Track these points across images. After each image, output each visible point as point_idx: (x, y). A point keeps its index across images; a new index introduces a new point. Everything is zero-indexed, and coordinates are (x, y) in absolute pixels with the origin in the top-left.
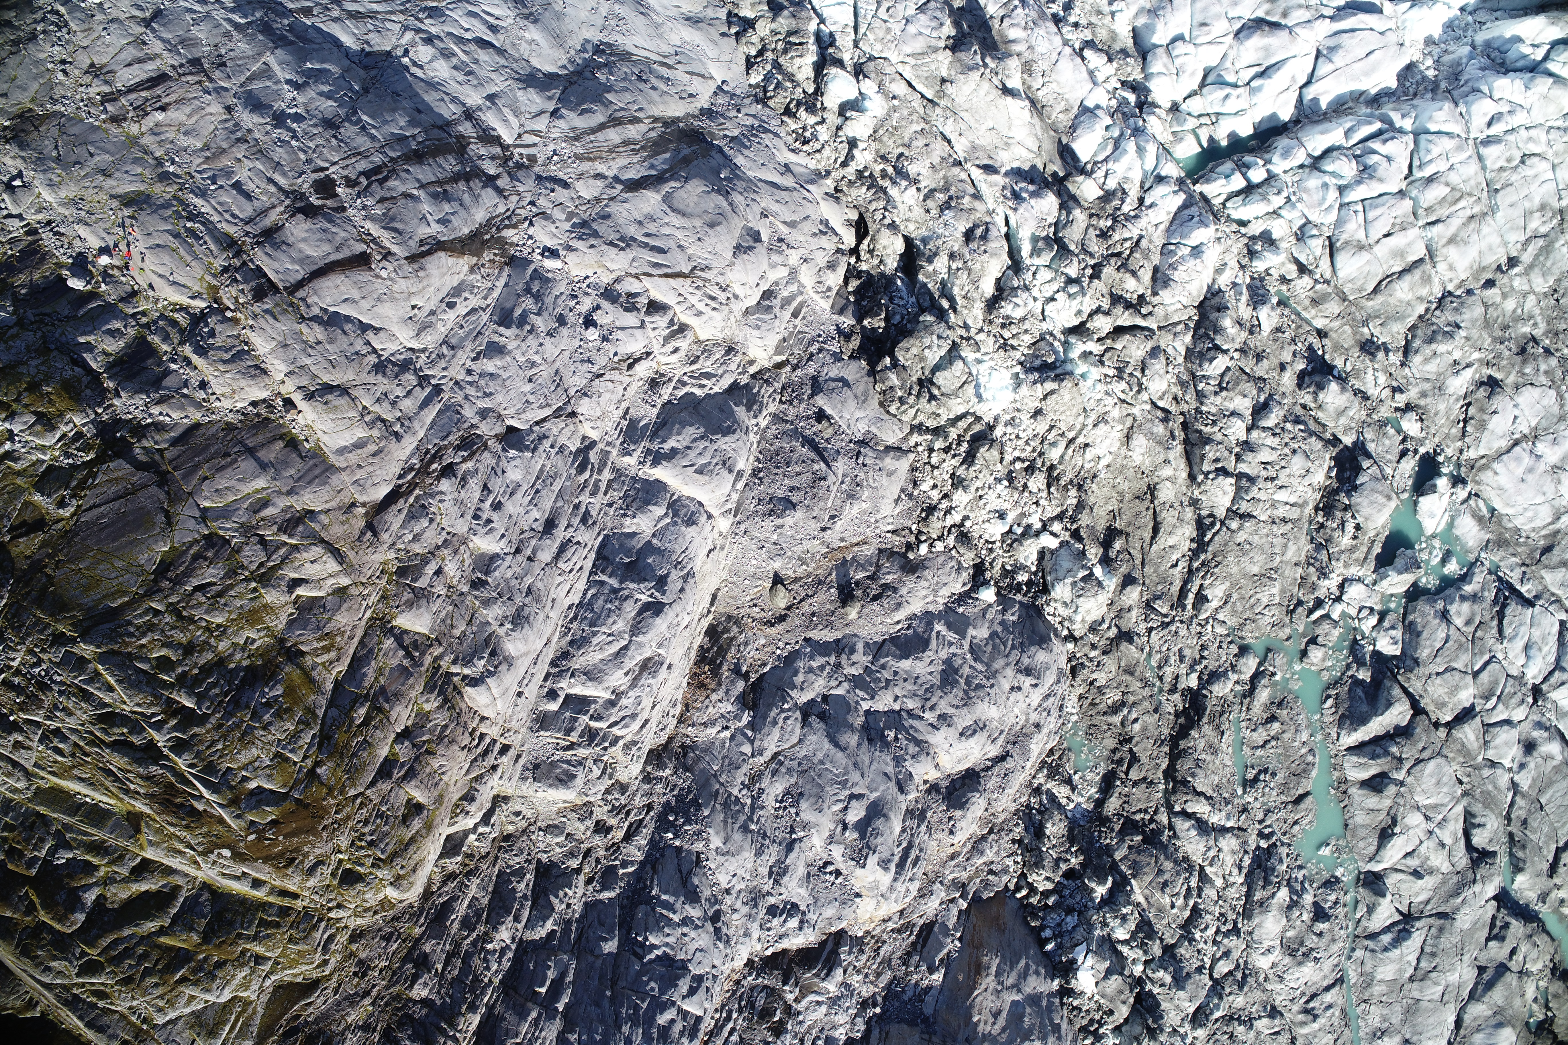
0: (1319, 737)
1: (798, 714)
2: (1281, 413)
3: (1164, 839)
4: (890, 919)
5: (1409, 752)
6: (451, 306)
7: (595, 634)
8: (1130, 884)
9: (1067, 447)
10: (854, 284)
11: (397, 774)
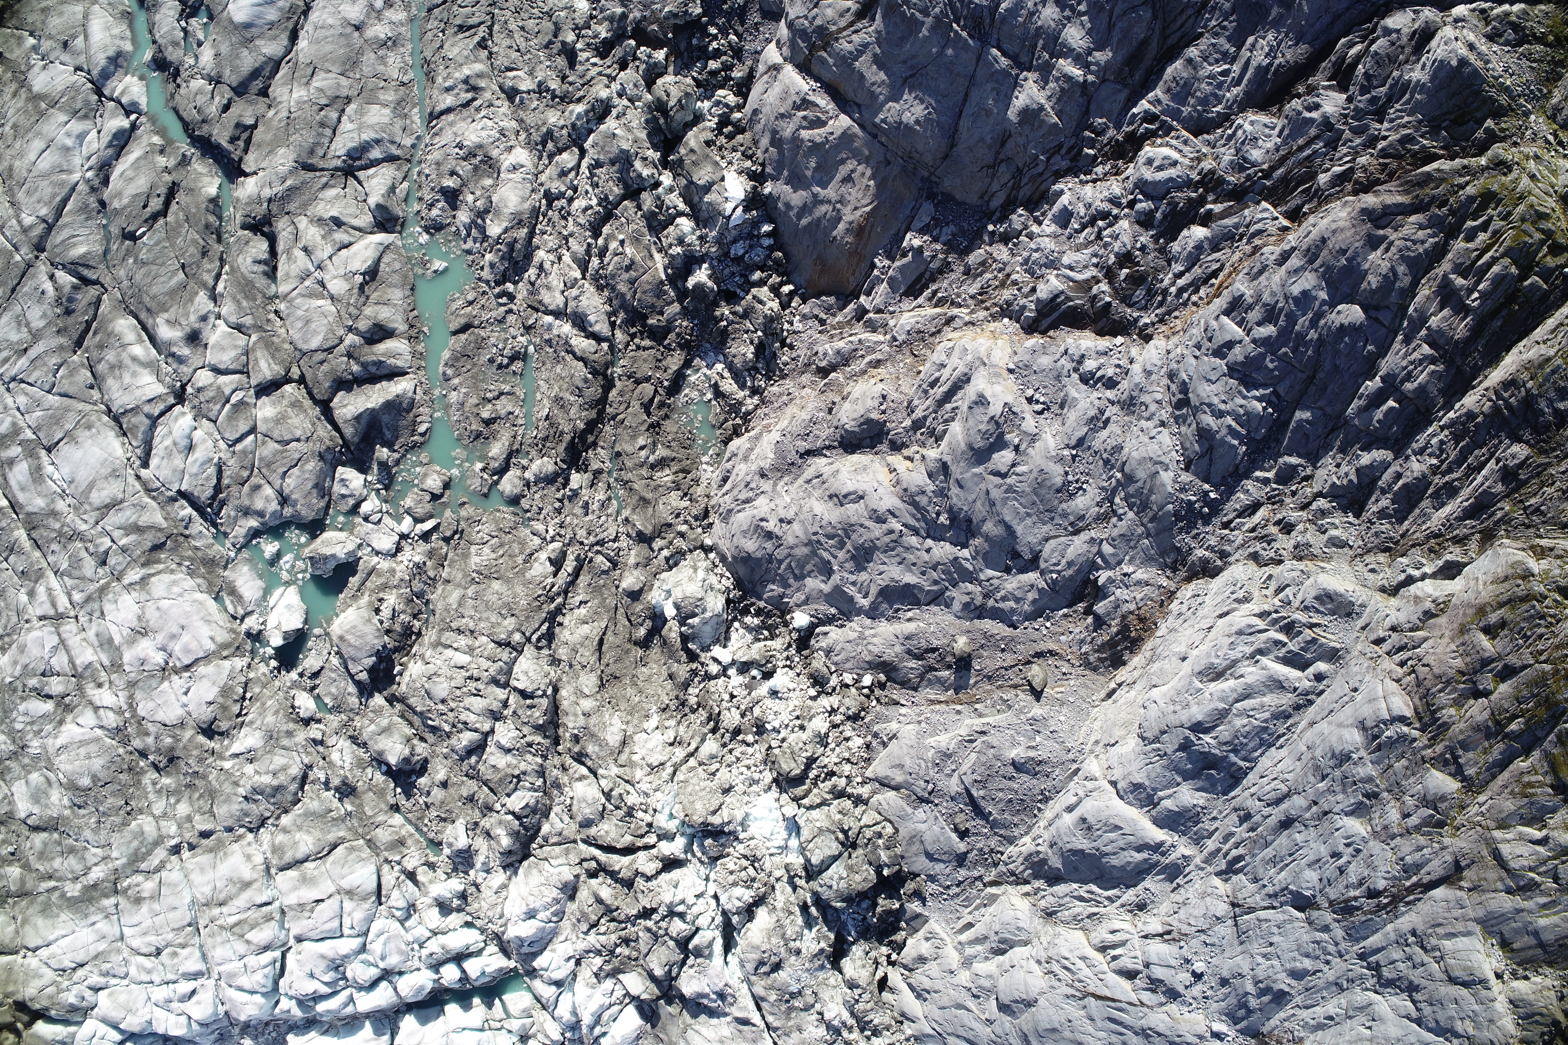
0: (437, 392)
1: (1043, 565)
2: (454, 741)
3: (622, 315)
4: (966, 324)
5: (340, 363)
6: (1331, 1018)
7: (1266, 721)
8: (667, 275)
9: (697, 749)
10: (899, 937)
11: (1499, 665)
